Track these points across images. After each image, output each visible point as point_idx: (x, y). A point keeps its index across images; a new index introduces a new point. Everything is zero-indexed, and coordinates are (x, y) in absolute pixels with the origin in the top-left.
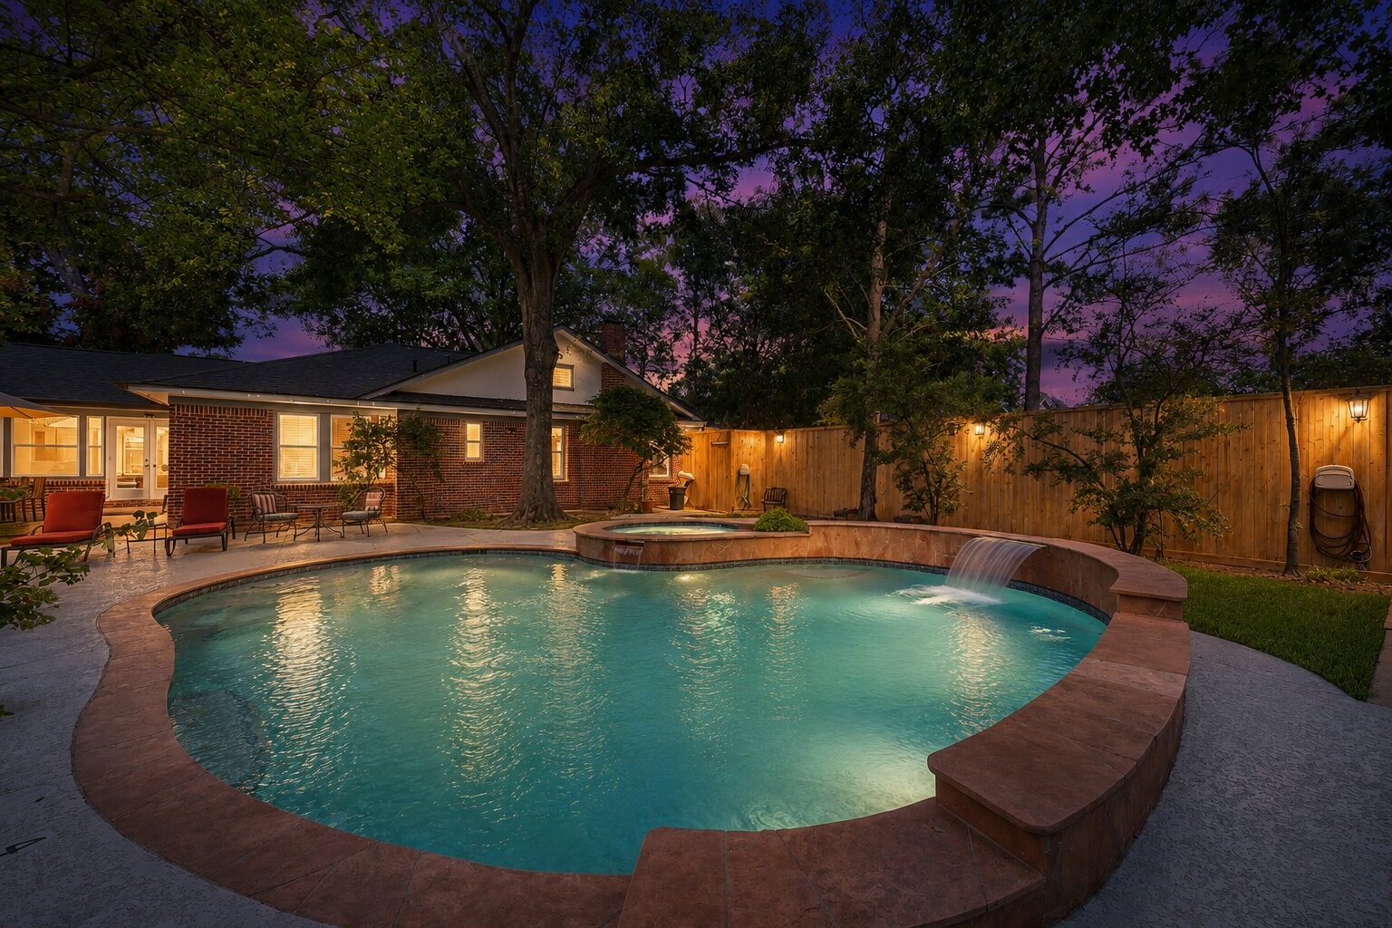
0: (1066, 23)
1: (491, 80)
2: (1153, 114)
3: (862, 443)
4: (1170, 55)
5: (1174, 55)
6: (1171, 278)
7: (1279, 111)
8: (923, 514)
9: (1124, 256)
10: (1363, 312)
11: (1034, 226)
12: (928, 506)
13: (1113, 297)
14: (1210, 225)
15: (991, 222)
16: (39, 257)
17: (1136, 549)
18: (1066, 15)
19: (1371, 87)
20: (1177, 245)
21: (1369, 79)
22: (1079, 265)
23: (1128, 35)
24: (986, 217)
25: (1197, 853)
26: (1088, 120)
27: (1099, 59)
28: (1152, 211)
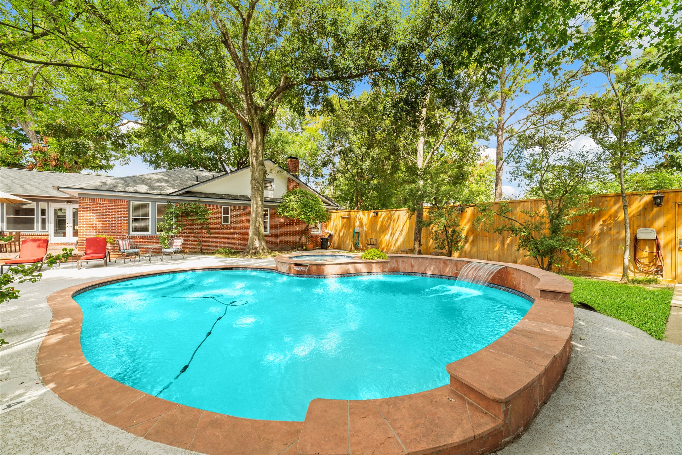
0: (515, 12)
1: (235, 40)
2: (559, 56)
3: (414, 217)
4: (567, 28)
5: (569, 27)
6: (567, 136)
7: (620, 55)
8: (444, 251)
9: (544, 125)
10: (660, 154)
11: (499, 111)
12: (447, 247)
13: (538, 146)
14: (587, 110)
15: (477, 108)
16: (16, 126)
17: (549, 268)
18: (516, 8)
19: (665, 44)
20: (570, 120)
21: (664, 40)
22: (522, 130)
23: (547, 17)
24: (476, 106)
25: (578, 412)
26: (526, 58)
27: (532, 29)
28: (558, 103)
